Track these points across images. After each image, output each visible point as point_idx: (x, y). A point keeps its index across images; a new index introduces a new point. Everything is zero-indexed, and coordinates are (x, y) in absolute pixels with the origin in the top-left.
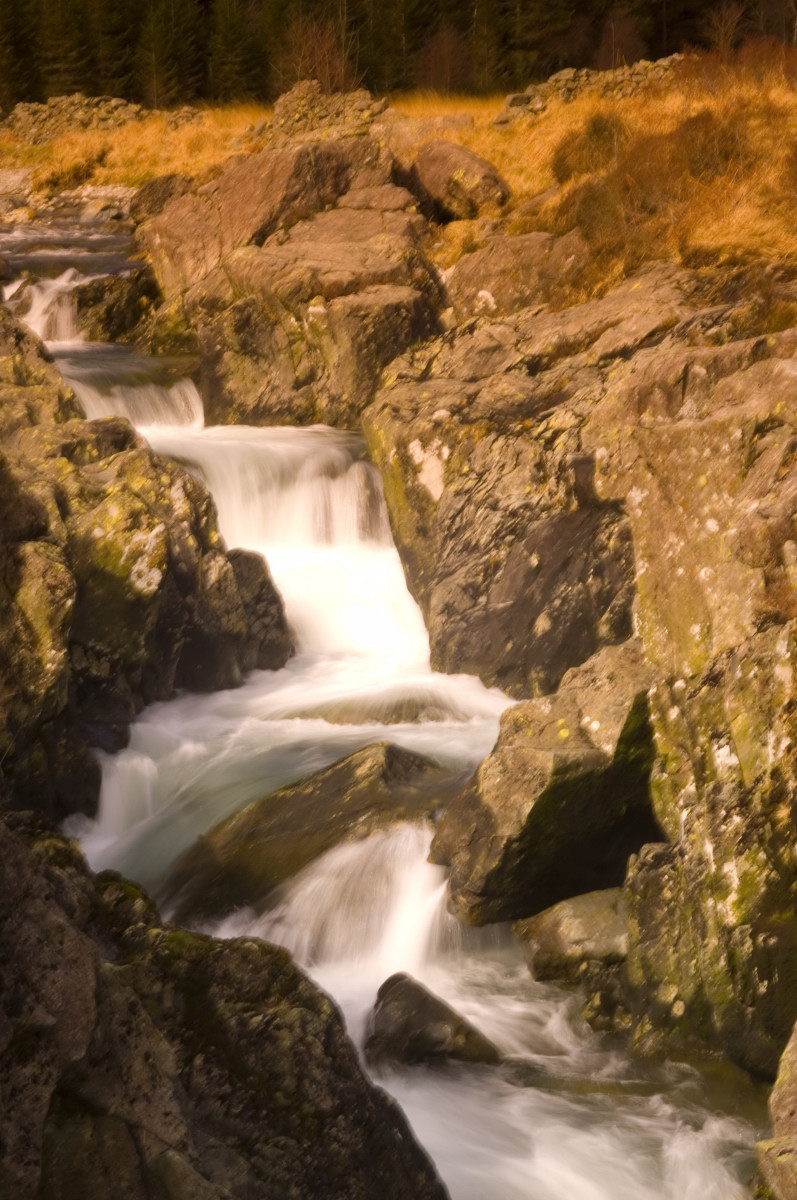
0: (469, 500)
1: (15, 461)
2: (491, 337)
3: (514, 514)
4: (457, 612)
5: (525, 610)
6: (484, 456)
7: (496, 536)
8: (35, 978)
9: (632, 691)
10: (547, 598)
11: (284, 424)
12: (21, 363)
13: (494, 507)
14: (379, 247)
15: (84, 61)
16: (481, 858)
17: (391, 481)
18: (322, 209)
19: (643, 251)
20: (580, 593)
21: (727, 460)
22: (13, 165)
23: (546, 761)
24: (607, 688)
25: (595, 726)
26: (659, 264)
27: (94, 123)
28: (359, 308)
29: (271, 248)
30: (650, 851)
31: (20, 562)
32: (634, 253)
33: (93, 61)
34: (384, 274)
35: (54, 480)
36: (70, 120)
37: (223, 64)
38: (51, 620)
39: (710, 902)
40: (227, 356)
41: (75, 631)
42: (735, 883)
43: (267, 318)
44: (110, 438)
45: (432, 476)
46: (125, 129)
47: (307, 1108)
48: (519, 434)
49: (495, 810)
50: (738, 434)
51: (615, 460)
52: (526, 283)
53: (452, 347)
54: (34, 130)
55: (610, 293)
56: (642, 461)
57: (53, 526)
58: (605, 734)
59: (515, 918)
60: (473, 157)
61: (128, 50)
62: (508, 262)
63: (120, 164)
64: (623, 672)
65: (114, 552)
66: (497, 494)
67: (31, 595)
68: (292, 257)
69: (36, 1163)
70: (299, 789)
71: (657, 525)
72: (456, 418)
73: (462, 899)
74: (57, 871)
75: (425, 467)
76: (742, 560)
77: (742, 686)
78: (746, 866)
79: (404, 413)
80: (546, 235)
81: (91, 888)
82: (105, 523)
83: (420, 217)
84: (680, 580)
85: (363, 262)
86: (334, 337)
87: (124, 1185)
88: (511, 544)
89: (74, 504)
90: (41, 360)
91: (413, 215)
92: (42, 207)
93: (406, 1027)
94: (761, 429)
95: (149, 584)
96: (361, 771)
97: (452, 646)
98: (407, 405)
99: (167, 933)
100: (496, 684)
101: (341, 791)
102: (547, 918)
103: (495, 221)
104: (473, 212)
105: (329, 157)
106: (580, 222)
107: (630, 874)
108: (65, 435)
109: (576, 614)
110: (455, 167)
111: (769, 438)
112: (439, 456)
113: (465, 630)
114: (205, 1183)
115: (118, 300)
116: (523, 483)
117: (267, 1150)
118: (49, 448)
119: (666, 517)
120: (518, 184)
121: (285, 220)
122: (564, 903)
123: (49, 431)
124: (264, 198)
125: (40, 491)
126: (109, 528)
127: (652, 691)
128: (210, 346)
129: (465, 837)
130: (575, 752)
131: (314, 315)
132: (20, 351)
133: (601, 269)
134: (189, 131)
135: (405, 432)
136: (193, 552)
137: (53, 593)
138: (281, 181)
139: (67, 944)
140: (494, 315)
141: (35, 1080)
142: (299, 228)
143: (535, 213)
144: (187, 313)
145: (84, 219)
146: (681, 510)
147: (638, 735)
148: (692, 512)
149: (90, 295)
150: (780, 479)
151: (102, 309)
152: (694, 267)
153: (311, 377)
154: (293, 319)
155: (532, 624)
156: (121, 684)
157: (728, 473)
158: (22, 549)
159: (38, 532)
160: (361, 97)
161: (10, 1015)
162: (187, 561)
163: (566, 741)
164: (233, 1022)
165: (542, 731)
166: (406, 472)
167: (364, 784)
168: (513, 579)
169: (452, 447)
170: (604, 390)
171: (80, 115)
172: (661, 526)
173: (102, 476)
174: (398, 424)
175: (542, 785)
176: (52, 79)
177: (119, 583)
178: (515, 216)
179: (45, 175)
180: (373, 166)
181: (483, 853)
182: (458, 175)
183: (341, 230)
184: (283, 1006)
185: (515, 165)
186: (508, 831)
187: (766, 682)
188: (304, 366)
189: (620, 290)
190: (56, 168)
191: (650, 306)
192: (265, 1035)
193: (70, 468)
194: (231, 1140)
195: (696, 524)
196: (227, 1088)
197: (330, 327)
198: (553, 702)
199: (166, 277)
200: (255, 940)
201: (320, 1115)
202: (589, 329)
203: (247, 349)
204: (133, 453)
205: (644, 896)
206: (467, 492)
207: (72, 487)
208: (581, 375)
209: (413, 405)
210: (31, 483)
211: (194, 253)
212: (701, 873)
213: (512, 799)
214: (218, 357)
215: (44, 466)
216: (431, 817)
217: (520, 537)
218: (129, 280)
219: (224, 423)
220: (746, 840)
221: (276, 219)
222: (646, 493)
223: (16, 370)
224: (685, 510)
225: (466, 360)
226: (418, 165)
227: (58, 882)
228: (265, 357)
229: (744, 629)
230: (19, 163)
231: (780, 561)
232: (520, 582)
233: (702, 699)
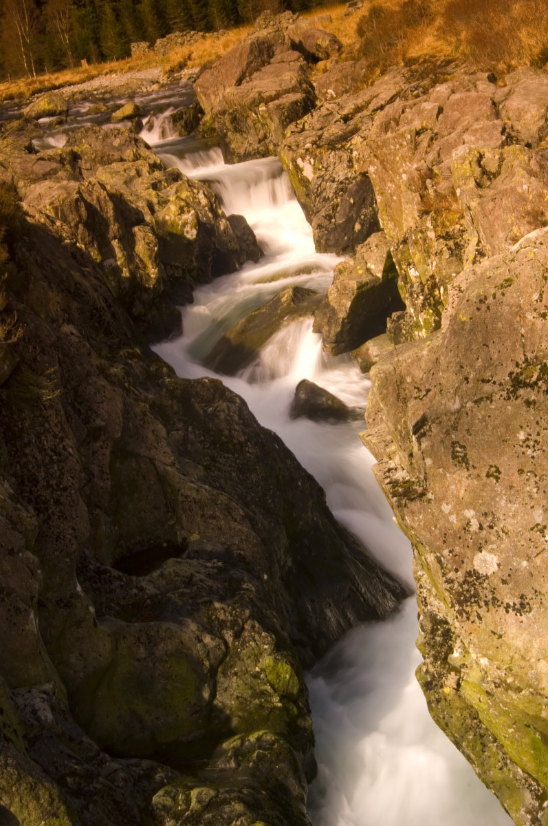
0: (323, 180)
1: (129, 194)
2: (328, 110)
3: (341, 183)
4: (323, 228)
5: (350, 222)
6: (327, 160)
7: (336, 193)
8: (95, 408)
9: (385, 250)
10: (358, 216)
11: (257, 158)
12: (137, 151)
13: (333, 181)
14: (286, 78)
15: (187, 17)
16: (333, 328)
17: (292, 177)
18: (264, 65)
19: (388, 63)
20: (371, 211)
21: (406, 149)
22: (156, 66)
23: (354, 285)
24: (375, 251)
25: (373, 267)
26: (395, 67)
27: (186, 42)
28: (280, 105)
29: (245, 86)
30: (395, 315)
31: (133, 235)
32: (384, 64)
33: (191, 16)
34: (289, 89)
35: (146, 199)
36: (176, 43)
37: (244, 8)
38: (150, 257)
39: (416, 333)
40: (229, 134)
41: (160, 259)
42: (422, 323)
43: (243, 116)
44: (171, 178)
45: (308, 172)
46: (198, 44)
47: (235, 441)
48: (340, 149)
49: (336, 307)
50: (409, 137)
51: (361, 156)
52: (347, 84)
53: (312, 116)
54: (162, 50)
55: (376, 83)
56: (371, 154)
57: (148, 218)
58: (377, 270)
59: (351, 350)
60: (325, 33)
61: (204, 9)
62: (338, 76)
63: (197, 58)
64: (381, 243)
65: (175, 225)
66: (334, 176)
67: (140, 248)
68: (250, 88)
69: (108, 479)
70: (260, 311)
71: (382, 180)
72: (314, 146)
73: (327, 345)
74: (129, 361)
75: (305, 169)
76: (411, 190)
77: (416, 242)
78: (425, 316)
79: (293, 147)
80: (353, 62)
81: (145, 366)
82: (170, 213)
83: (305, 62)
84: (394, 201)
85: (280, 85)
86: (271, 119)
87: (152, 482)
88: (342, 196)
89: (156, 207)
90: (146, 149)
91: (302, 62)
92: (165, 82)
93: (307, 400)
94: (418, 133)
95: (192, 236)
96: (283, 300)
97: (323, 242)
98: (294, 144)
99: (173, 380)
100: (342, 254)
101: (276, 309)
102: (363, 348)
103: (336, 59)
104: (328, 56)
105: (264, 43)
106: (365, 54)
107: (389, 325)
108: (152, 179)
109: (370, 221)
110: (318, 39)
111: (422, 136)
112: (310, 163)
113: (327, 234)
114: (183, 477)
115: (189, 117)
116: (344, 169)
117: (221, 460)
118: (146, 186)
119: (385, 176)
120: (345, 41)
121: (249, 73)
122: (369, 341)
123: (147, 178)
124: (239, 65)
125: (141, 205)
126: (171, 215)
127: (392, 249)
128: (222, 131)
129: (326, 320)
130: (366, 278)
131: (263, 111)
132: (137, 146)
133: (371, 73)
134: (223, 39)
135: (294, 156)
136: (212, 220)
137: (149, 246)
138: (245, 56)
139: (107, 392)
140: (335, 99)
141: (102, 448)
142: (255, 75)
143: (351, 53)
144: (214, 118)
145: (181, 85)
146: (391, 172)
147: (390, 268)
148: (396, 172)
149: (177, 117)
150: (427, 153)
151: (183, 122)
152: (410, 66)
153: (265, 137)
154: (254, 115)
155: (353, 228)
156: (188, 278)
157: (407, 154)
158: (133, 229)
159: (140, 221)
160: (288, 14)
161: (85, 424)
162: (210, 224)
163: (362, 275)
164: (201, 412)
165: (351, 272)
166: (297, 172)
167: (285, 305)
168: (344, 210)
169: (314, 159)
170: (373, 125)
171: (179, 40)
172: (384, 180)
173: (169, 194)
174: (291, 152)
175: (353, 295)
176: (175, 27)
177: (179, 238)
178: (344, 56)
179: (168, 68)
180: (283, 44)
181: (334, 326)
182: (319, 42)
183: (272, 73)
184: (221, 402)
185: (344, 33)
186: (342, 315)
187: (425, 240)
188: (262, 133)
189: (380, 81)
190: (172, 64)
191: (391, 86)
192: (214, 415)
193: (154, 193)
194: (207, 458)
195: (398, 178)
196: (202, 438)
197: (269, 115)
198: (355, 259)
199: (205, 106)
200: (207, 378)
201: (240, 443)
202: (366, 100)
203: (237, 130)
204: (180, 182)
205: (395, 334)
206: (322, 176)
207: (155, 200)
208: (365, 120)
209: (297, 144)
210: (137, 202)
211: (214, 93)
212: (411, 322)
213: (344, 301)
214: (226, 135)
215: (144, 194)
216: (313, 314)
217: (345, 192)
218: (192, 108)
219: (233, 163)
220: (423, 305)
221: (245, 73)
222: (376, 167)
223: (134, 154)
224: (392, 172)
225: (318, 121)
226: (303, 41)
227: (130, 366)
228: (245, 132)
229: (415, 219)
230: (158, 65)
231: (426, 188)
232: (347, 210)
233: (401, 251)
